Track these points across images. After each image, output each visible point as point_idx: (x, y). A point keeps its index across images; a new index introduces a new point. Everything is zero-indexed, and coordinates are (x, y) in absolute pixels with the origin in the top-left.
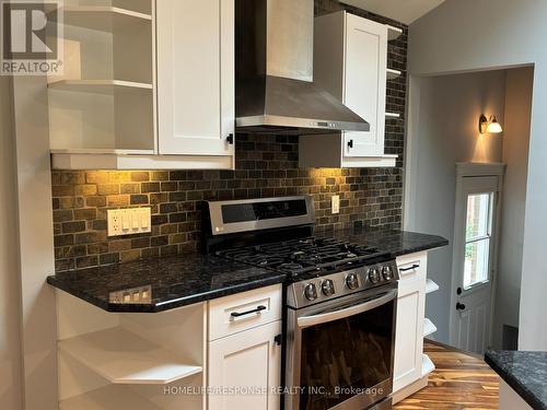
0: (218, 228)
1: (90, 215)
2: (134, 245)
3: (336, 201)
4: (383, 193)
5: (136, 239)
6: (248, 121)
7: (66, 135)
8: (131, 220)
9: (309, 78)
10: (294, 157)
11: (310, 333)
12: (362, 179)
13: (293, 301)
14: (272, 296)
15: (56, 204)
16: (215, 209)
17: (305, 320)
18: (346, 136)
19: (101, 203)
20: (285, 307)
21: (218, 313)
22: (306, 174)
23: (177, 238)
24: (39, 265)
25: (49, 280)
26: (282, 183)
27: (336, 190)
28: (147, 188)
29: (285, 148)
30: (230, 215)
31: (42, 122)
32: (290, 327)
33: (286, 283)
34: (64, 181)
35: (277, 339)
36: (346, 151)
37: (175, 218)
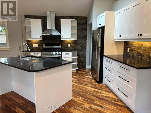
0: (44, 47)
2: (36, 48)
3: (69, 45)
4: (81, 44)
8: (35, 45)
12: (75, 42)
21: (32, 54)
27: (69, 43)
28: (37, 42)
34: (28, 41)
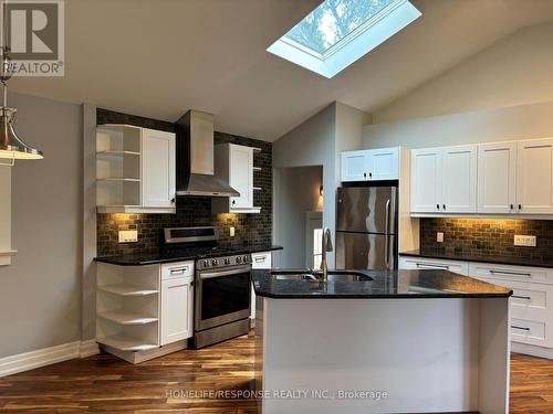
0: (169, 240)
1: (111, 233)
2: (130, 247)
3: (232, 230)
4: (260, 227)
5: (130, 244)
6: (181, 193)
7: (102, 199)
8: (129, 236)
9: (212, 174)
10: (209, 208)
11: (206, 281)
12: (246, 219)
13: (199, 267)
14: (189, 265)
15: (98, 228)
16: (167, 231)
17: (205, 275)
18: (232, 199)
19: (116, 228)
20: (195, 270)
21: (165, 270)
22: (216, 216)
23: (149, 245)
24: (91, 253)
25: (94, 259)
26: (202, 221)
27: (233, 225)
28: (136, 222)
29: (204, 204)
30: (174, 234)
31: (94, 195)
32: (198, 279)
33: (196, 260)
34: (101, 218)
35: (192, 284)
36: (231, 205)
37: (149, 236)
